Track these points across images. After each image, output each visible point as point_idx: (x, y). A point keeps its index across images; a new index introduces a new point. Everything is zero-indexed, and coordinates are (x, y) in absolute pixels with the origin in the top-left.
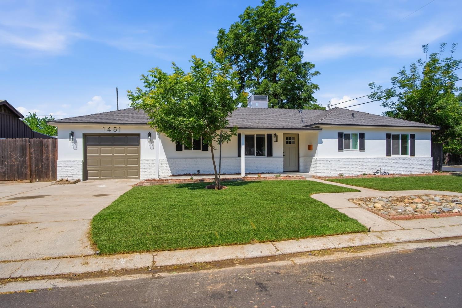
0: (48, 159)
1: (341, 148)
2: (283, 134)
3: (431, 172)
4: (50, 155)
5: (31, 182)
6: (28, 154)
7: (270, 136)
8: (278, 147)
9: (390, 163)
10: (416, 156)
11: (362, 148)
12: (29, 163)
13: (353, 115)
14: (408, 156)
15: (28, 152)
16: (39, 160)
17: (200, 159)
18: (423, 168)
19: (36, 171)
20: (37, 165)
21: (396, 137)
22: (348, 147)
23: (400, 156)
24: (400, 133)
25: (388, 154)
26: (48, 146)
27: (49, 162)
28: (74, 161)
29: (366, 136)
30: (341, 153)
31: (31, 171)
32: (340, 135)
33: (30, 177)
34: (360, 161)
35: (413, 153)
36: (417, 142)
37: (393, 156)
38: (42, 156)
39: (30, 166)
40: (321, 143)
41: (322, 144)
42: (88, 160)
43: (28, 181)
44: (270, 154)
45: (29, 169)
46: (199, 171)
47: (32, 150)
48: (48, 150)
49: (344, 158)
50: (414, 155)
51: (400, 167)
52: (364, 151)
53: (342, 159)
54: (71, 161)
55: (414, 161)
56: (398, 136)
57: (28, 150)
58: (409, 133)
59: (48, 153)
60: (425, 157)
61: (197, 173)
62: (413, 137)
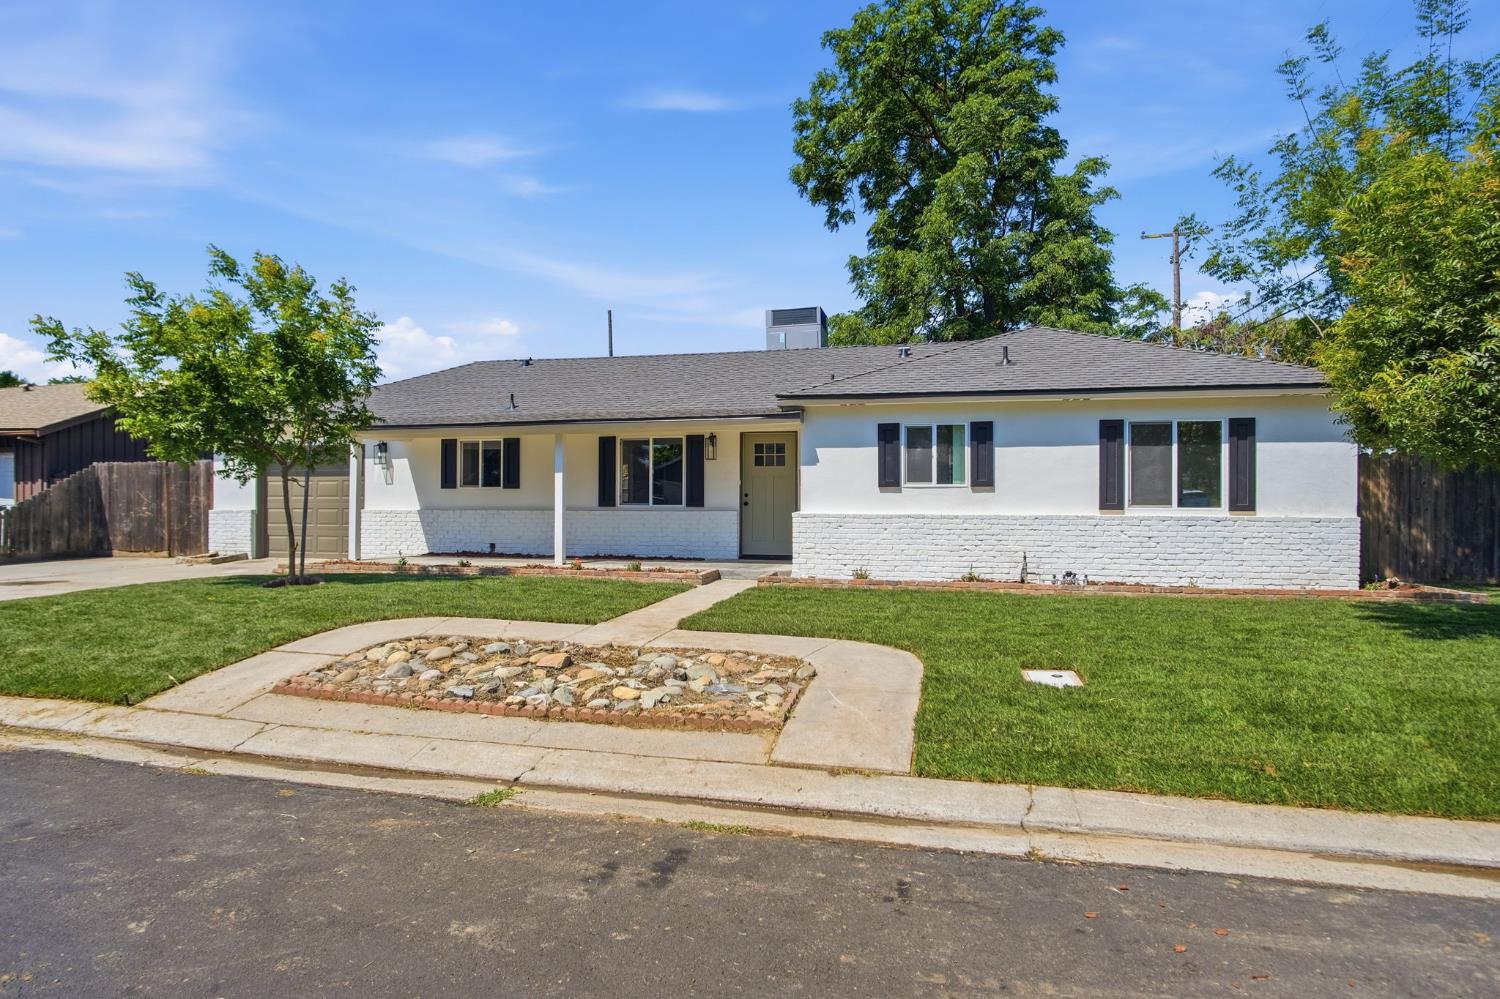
0: (198, 507)
1: (889, 479)
2: (742, 434)
3: (1354, 586)
4: (202, 499)
5: (170, 556)
6: (165, 496)
7: (697, 443)
8: (723, 476)
9: (1114, 539)
10: (1261, 512)
11: (983, 478)
12: (166, 515)
13: (1006, 355)
14: (1223, 511)
15: (165, 490)
16: (185, 510)
17: (495, 512)
18: (1299, 564)
19: (180, 533)
20: (180, 521)
21: (1152, 435)
22: (919, 474)
23: (1174, 511)
24: (1175, 417)
25: (1110, 499)
26: (197, 479)
27: (200, 514)
28: (238, 512)
29: (998, 433)
30: (890, 496)
31: (170, 532)
32: (888, 434)
33: (169, 547)
34: (966, 526)
35: (1244, 500)
36: (1265, 452)
37: (1132, 512)
38: (188, 500)
39: (169, 521)
40: (814, 461)
41: (815, 464)
42: (270, 510)
43: (165, 553)
44: (696, 499)
45: (166, 527)
46: (493, 546)
47: (173, 488)
48: (197, 488)
49: (899, 517)
50: (1251, 507)
51: (1166, 556)
52: (993, 491)
53: (891, 517)
54: (232, 512)
55: (1245, 534)
56: (1168, 427)
57: (165, 486)
58: (1223, 417)
59: (197, 494)
60: (1317, 516)
61: (487, 550)
62: (1243, 430)
